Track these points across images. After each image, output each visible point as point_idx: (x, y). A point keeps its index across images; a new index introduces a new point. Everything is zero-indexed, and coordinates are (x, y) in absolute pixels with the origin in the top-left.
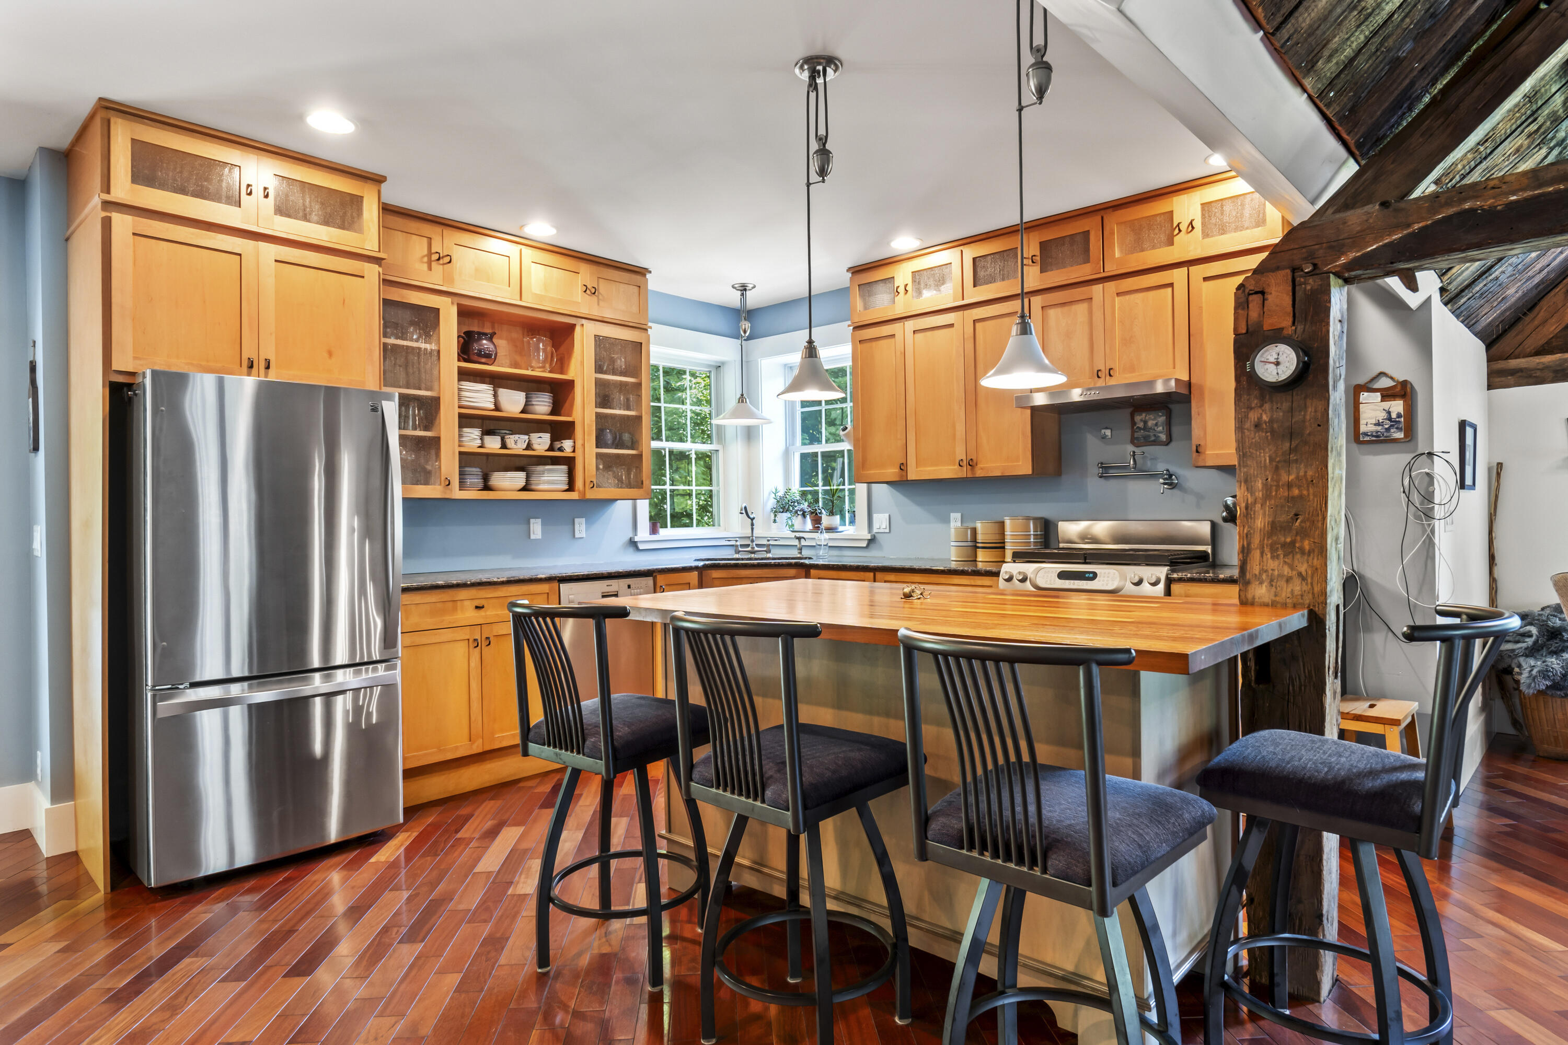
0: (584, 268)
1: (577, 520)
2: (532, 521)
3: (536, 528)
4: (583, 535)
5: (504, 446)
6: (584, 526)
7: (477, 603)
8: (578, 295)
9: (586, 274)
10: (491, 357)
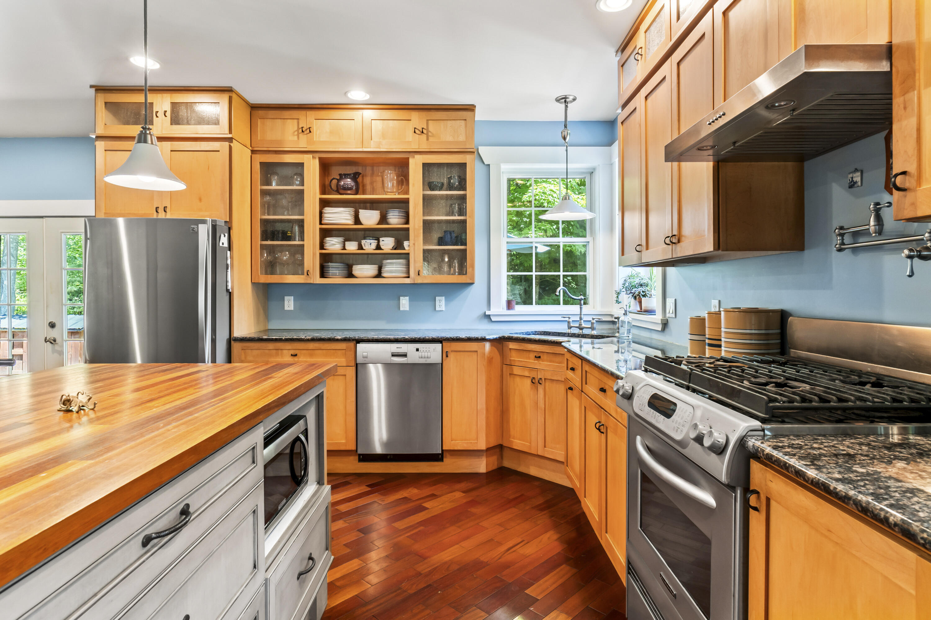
0: (415, 116)
1: (437, 298)
2: (401, 298)
3: (405, 302)
4: (443, 308)
5: (360, 247)
6: (443, 302)
7: (293, 352)
8: (410, 136)
9: (417, 120)
10: (353, 189)
